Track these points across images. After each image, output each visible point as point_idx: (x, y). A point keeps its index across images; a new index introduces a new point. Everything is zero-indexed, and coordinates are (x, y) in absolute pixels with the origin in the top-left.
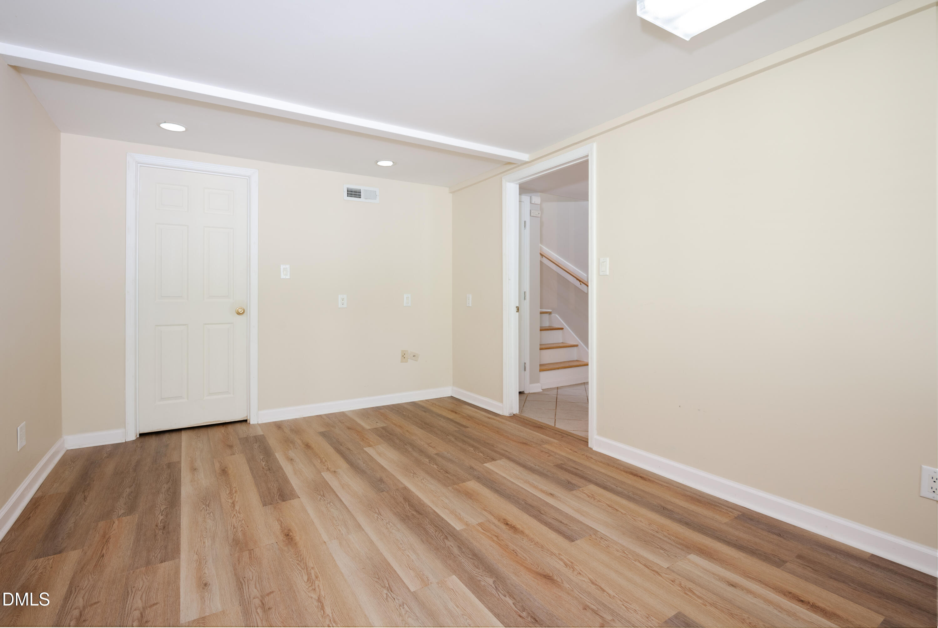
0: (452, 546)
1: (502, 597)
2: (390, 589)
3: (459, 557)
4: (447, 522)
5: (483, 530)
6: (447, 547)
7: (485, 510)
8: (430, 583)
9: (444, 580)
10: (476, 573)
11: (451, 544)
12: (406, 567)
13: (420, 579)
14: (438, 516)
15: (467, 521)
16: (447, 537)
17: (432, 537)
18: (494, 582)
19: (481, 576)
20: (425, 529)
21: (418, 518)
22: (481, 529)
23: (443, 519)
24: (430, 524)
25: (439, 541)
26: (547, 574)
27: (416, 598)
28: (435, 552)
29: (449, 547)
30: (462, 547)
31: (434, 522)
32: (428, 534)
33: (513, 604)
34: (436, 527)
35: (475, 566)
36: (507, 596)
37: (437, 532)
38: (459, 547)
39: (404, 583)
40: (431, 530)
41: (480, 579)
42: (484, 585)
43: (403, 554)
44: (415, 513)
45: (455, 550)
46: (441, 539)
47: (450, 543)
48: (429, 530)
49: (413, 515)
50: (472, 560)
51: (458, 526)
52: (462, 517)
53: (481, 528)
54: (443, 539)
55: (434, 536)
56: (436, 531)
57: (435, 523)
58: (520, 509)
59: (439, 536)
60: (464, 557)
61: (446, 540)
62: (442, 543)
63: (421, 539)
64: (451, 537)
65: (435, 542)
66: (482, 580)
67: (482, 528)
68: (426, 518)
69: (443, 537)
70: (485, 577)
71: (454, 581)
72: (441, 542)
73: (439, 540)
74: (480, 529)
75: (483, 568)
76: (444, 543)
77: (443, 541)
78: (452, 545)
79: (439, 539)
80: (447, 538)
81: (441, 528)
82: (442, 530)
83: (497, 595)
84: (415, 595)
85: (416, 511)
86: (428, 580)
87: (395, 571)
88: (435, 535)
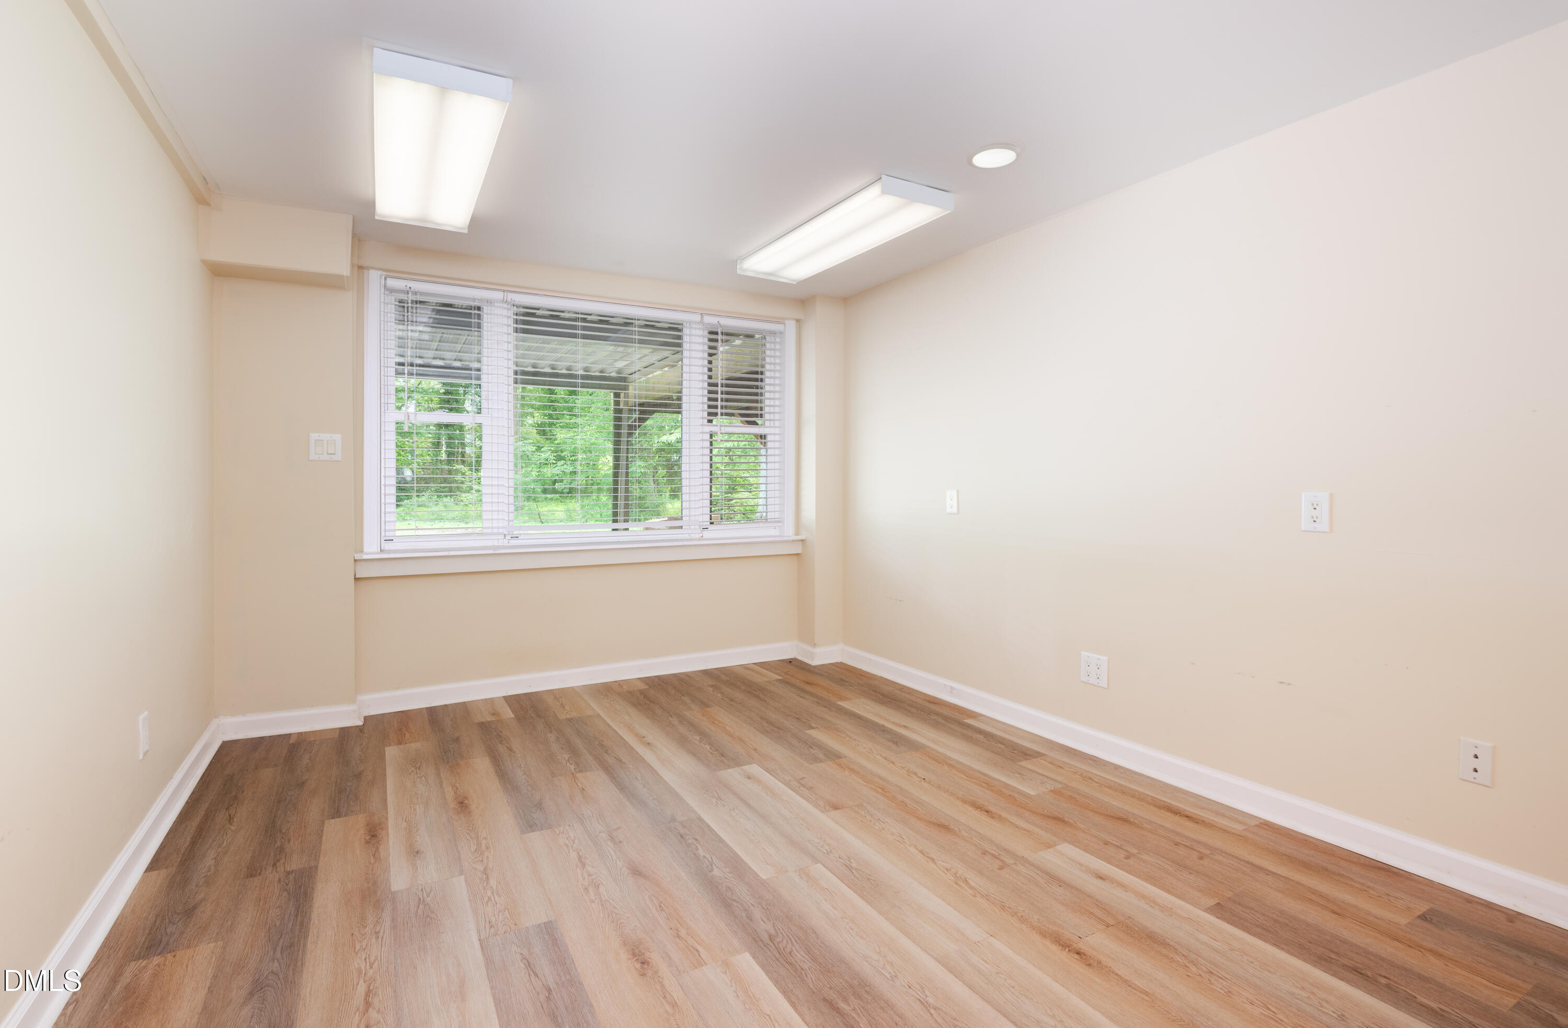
0: (763, 920)
1: (708, 856)
2: (849, 868)
3: (753, 903)
4: (767, 973)
5: (697, 951)
6: (772, 920)
7: (674, 1005)
8: (798, 871)
9: (779, 874)
10: (733, 881)
11: (764, 925)
12: (834, 892)
13: (811, 876)
14: (785, 993)
15: (726, 973)
16: (770, 939)
17: (798, 941)
18: (712, 870)
19: (726, 878)
20: (814, 959)
21: (831, 988)
22: (701, 954)
23: (776, 983)
24: (803, 972)
25: (785, 932)
26: (633, 876)
27: (813, 857)
28: (792, 913)
29: (768, 919)
30: (745, 918)
31: (795, 977)
32: (806, 949)
33: (698, 850)
34: (791, 964)
35: (731, 890)
36: (702, 856)
37: (789, 950)
38: (751, 920)
39: (832, 872)
40: (800, 956)
41: (730, 875)
42: (726, 868)
43: (844, 912)
44: (842, 1005)
45: (757, 914)
46: (781, 935)
47: (764, 927)
48: (805, 955)
49: (845, 1000)
50: (735, 898)
51: (747, 963)
52: (734, 985)
53: (700, 956)
54: (777, 935)
55: (795, 943)
56: (790, 953)
57: (793, 972)
58: (591, 1006)
59: (785, 941)
60: (744, 903)
61: (773, 932)
62: (779, 927)
63: (818, 937)
64: (763, 939)
65: (791, 930)
66: (728, 874)
67: (699, 954)
68: (815, 990)
69: (778, 940)
70: (722, 876)
71: (764, 873)
72: (781, 930)
73: (785, 934)
74: (704, 954)
75: (720, 888)
76: (776, 927)
77: (779, 931)
78: (762, 923)
79: (786, 936)
80: (770, 936)
81: (781, 959)
82: (778, 955)
83: (713, 859)
84: (816, 860)
85: (837, 1010)
86: (800, 875)
87: (849, 887)
88: (792, 943)
